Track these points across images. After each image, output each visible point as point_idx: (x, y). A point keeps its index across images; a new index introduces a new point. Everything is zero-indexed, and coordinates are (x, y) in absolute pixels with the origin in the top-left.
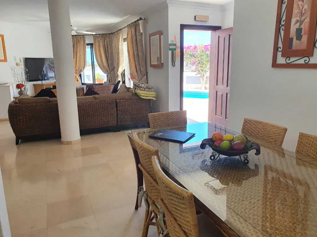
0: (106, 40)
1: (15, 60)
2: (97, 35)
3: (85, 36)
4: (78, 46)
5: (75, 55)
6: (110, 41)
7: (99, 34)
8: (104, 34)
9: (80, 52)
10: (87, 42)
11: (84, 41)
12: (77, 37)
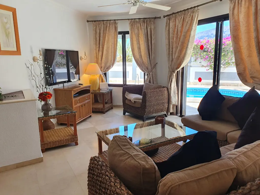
0: (149, 26)
1: (32, 52)
2: (136, 20)
3: (117, 21)
4: (107, 35)
5: (100, 47)
6: (155, 28)
7: (139, 19)
8: (147, 18)
9: (108, 42)
10: (119, 30)
11: (116, 28)
12: (105, 23)
